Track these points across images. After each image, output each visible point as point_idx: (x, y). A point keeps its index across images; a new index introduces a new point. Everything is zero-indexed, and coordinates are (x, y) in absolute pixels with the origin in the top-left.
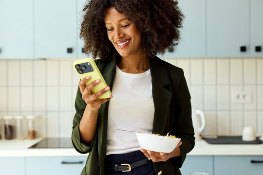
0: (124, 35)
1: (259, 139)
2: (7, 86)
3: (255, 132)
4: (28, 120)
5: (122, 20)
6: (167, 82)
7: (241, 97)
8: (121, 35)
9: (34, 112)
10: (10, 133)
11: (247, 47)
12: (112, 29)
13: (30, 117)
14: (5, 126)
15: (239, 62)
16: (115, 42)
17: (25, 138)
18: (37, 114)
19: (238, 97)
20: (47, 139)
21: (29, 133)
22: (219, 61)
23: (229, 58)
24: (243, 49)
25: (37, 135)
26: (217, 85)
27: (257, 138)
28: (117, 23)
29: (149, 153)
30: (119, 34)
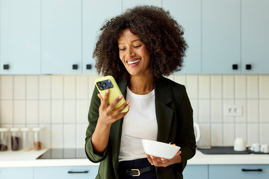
0: (135, 54)
1: (249, 149)
2: (13, 100)
3: (245, 142)
4: (34, 132)
5: (135, 41)
6: (170, 100)
7: (232, 111)
8: (133, 54)
9: (39, 124)
10: (16, 144)
11: (239, 65)
12: (124, 49)
13: (36, 129)
14: (12, 137)
15: (231, 78)
16: (125, 61)
17: (31, 149)
18: (42, 126)
19: (230, 110)
20: (51, 150)
21: (34, 144)
22: (212, 77)
23: (222, 75)
24: (235, 67)
25: (42, 146)
26: (211, 99)
27: (247, 148)
28: (130, 43)
29: (152, 158)
30: (131, 53)
